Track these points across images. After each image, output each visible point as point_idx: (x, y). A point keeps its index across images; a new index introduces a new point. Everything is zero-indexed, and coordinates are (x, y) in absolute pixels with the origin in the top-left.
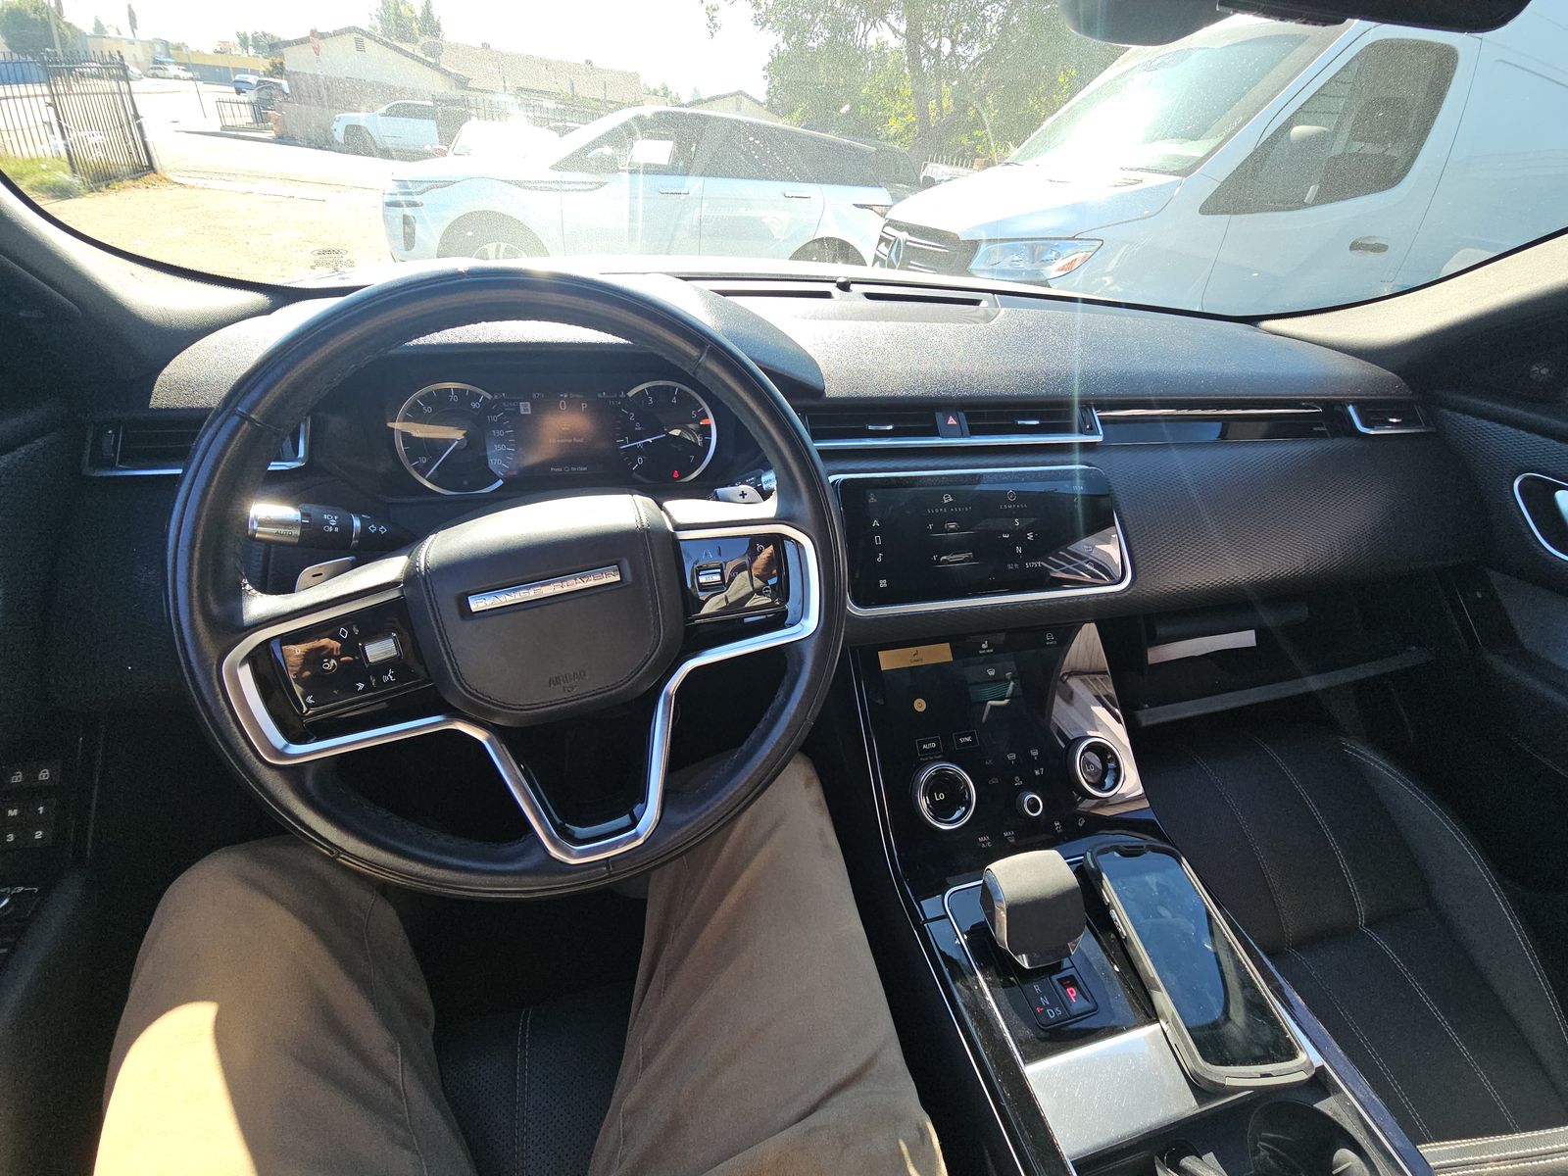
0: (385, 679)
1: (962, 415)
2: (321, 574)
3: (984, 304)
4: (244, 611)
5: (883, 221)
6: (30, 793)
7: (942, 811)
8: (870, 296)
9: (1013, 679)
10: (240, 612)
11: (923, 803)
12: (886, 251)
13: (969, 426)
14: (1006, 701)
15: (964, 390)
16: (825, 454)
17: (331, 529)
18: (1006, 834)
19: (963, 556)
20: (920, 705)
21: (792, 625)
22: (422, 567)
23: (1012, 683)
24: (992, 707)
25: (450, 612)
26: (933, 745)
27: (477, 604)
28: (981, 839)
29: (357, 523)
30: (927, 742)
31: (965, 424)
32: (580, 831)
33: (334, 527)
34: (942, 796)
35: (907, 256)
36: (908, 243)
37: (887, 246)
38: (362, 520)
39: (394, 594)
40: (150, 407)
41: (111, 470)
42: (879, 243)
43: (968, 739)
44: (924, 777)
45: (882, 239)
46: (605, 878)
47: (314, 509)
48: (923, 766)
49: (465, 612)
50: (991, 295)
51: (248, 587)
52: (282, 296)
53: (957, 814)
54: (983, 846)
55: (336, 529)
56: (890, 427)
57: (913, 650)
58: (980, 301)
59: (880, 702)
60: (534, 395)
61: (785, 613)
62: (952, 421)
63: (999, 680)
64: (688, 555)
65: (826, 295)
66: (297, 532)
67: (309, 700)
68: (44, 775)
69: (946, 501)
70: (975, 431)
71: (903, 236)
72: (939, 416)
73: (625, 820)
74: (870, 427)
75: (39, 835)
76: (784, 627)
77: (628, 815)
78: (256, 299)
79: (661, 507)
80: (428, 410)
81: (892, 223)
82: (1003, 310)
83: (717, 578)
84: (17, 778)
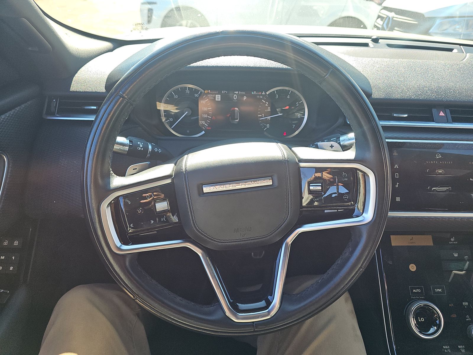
0: (162, 220)
1: (448, 111)
2: (136, 169)
3: (455, 51)
4: (111, 183)
5: (380, 7)
6: (10, 250)
7: (424, 327)
8: (389, 46)
9: (468, 260)
10: (109, 183)
11: (413, 322)
12: (381, 23)
13: (451, 116)
14: (464, 272)
15: (451, 97)
16: (385, 128)
17: (140, 149)
18: (459, 347)
19: (445, 189)
20: (413, 268)
21: (358, 216)
22: (184, 170)
23: (468, 263)
24: (455, 274)
25: (194, 192)
26: (419, 290)
27: (206, 189)
28: (444, 347)
29: (150, 147)
30: (415, 289)
31: (449, 116)
32: (242, 306)
33: (141, 148)
34: (423, 320)
35: (392, 25)
36: (394, 19)
37: (382, 20)
38: (152, 146)
39: (169, 181)
40: (71, 90)
41: (54, 117)
42: (377, 19)
43: (440, 290)
44: (414, 308)
45: (379, 17)
46: (252, 332)
47: (134, 139)
48: (412, 301)
49: (201, 193)
50: (458, 46)
51: (112, 172)
52: (118, 43)
53: (432, 330)
54: (446, 351)
55: (142, 149)
56: (406, 116)
57: (410, 237)
58: (453, 49)
59: (390, 263)
60: (223, 91)
61: (354, 210)
62: (442, 114)
63: (460, 259)
64: (305, 175)
65: (366, 45)
66: (127, 148)
67: (132, 225)
68: (16, 243)
69: (437, 158)
70: (455, 120)
71: (392, 15)
72: (434, 111)
73: (263, 304)
74: (395, 115)
75: (11, 268)
76: (353, 217)
77: (264, 301)
78: (107, 45)
79: (291, 149)
80: (176, 97)
81: (385, 8)
82: (468, 54)
83: (320, 188)
84: (6, 243)
